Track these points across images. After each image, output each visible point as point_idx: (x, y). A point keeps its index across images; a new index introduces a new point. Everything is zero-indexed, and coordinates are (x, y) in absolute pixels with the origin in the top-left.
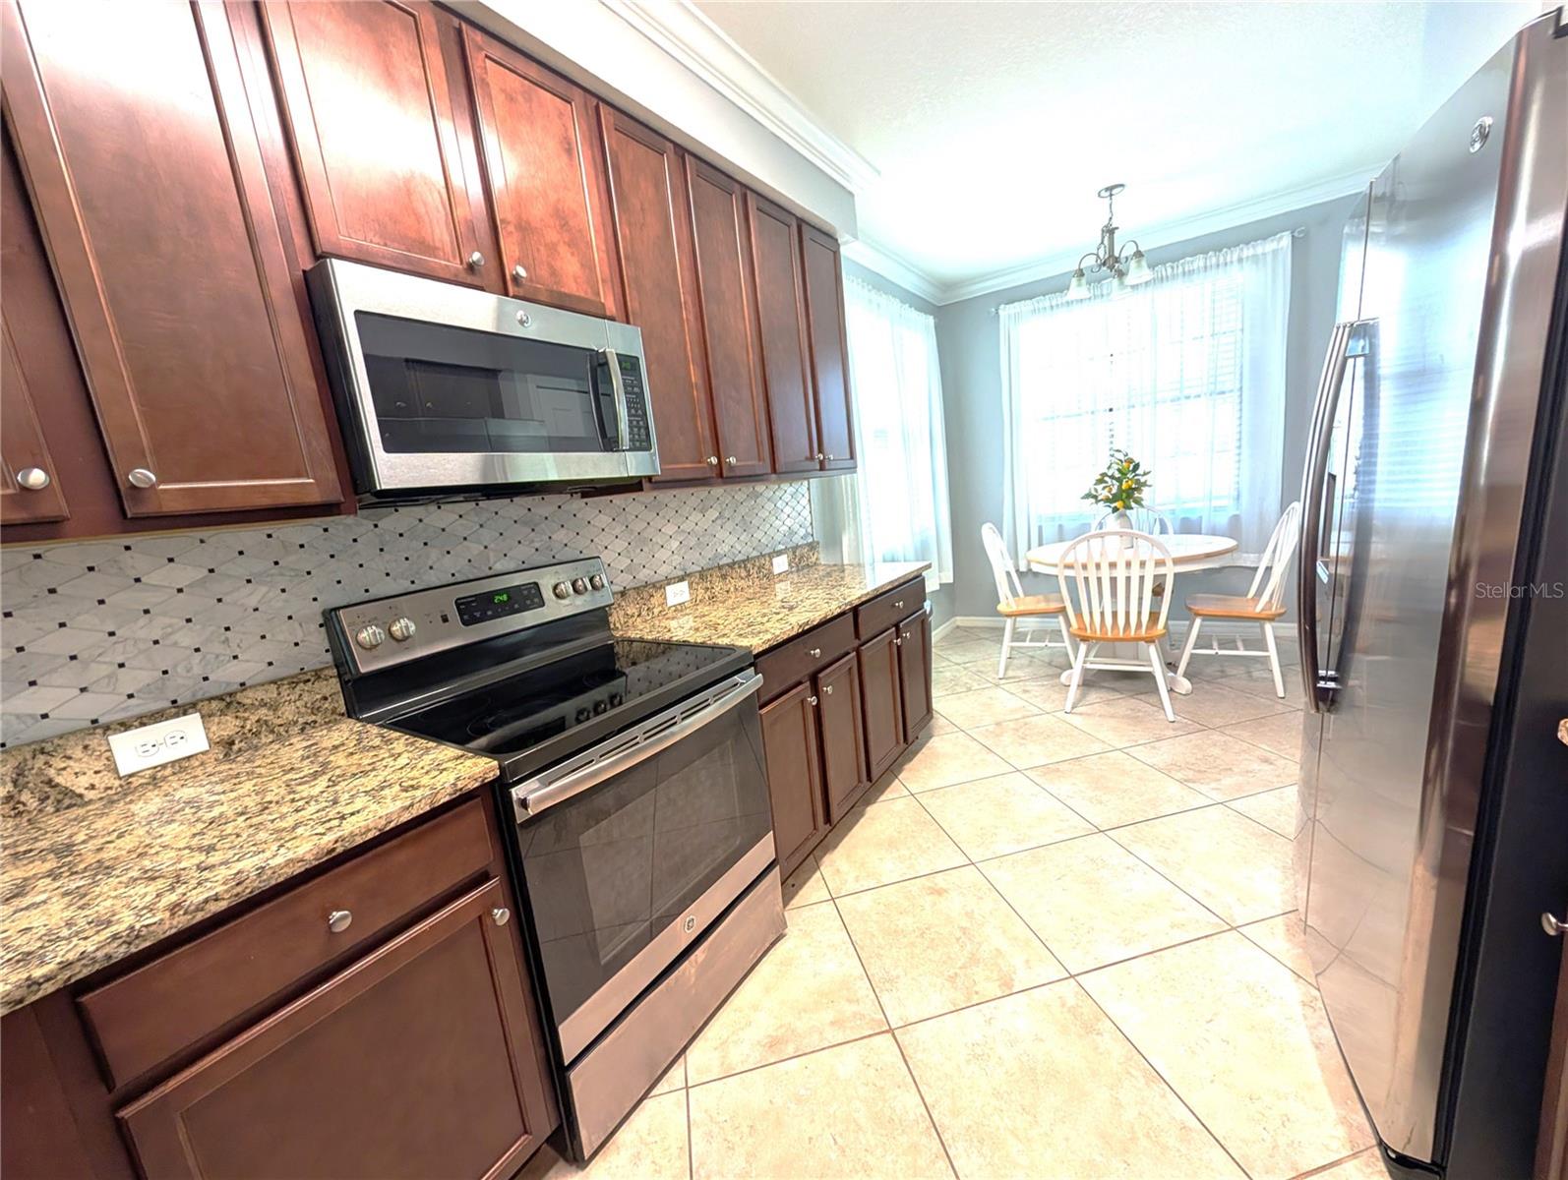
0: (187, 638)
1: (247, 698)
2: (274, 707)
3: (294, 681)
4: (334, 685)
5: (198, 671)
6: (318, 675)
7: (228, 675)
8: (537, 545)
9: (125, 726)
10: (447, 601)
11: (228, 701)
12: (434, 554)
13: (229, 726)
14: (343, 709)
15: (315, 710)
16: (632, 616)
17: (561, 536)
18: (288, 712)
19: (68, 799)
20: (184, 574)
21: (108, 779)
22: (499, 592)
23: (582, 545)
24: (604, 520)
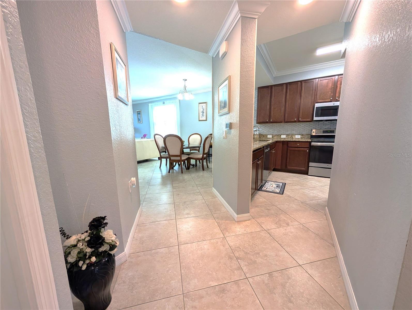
0: (302, 130)
2: (305, 136)
3: (307, 135)
5: (302, 132)
6: (309, 135)
10: (322, 131)
11: (302, 135)
12: (324, 126)
13: (302, 137)
15: (308, 137)
18: (306, 137)
19: (293, 138)
20: (303, 125)
22: (329, 131)
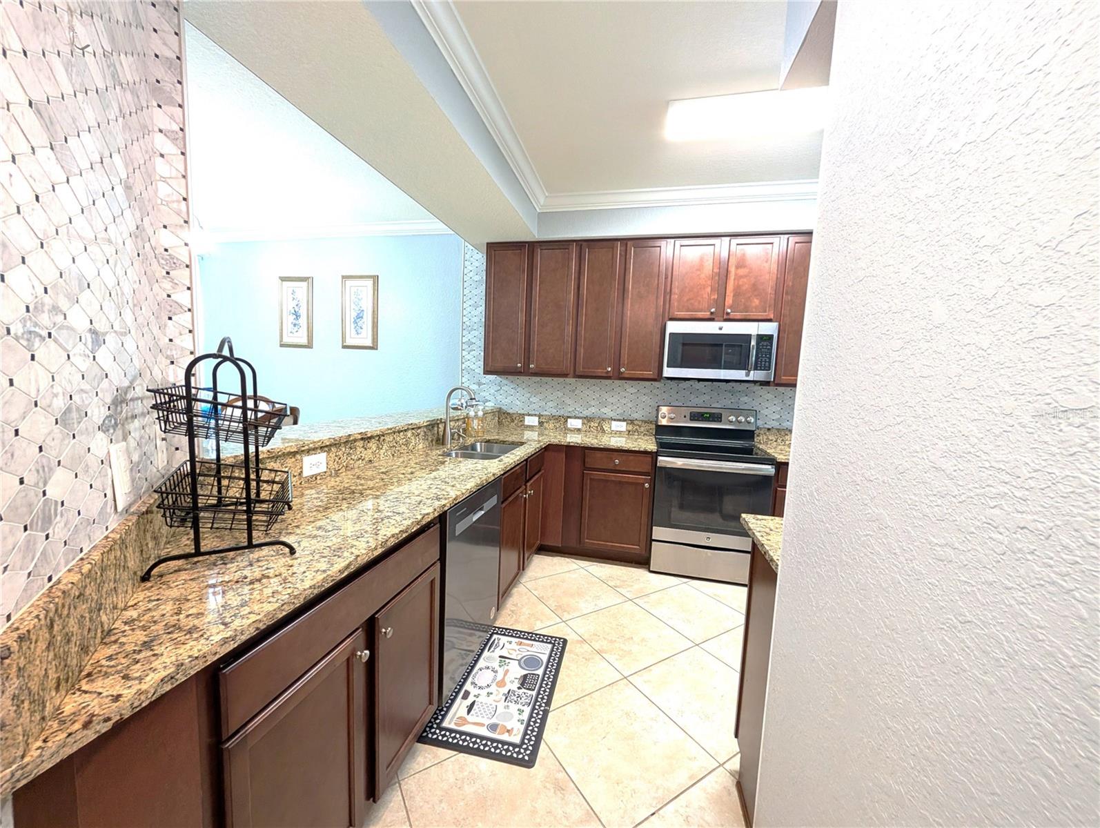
0: (630, 405)
1: (636, 422)
2: (640, 427)
3: (646, 422)
4: (654, 426)
5: (629, 413)
6: (651, 423)
7: (635, 416)
8: (733, 401)
9: (615, 420)
10: (687, 412)
11: (631, 422)
12: (693, 396)
13: (630, 428)
14: (654, 433)
15: (648, 431)
16: (771, 440)
17: (745, 399)
18: (642, 429)
19: (603, 431)
20: (634, 391)
21: (609, 430)
22: (707, 413)
23: (755, 405)
24: (770, 396)
